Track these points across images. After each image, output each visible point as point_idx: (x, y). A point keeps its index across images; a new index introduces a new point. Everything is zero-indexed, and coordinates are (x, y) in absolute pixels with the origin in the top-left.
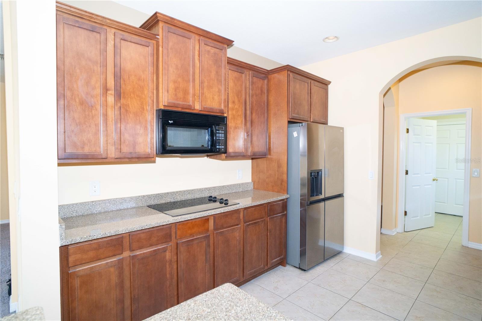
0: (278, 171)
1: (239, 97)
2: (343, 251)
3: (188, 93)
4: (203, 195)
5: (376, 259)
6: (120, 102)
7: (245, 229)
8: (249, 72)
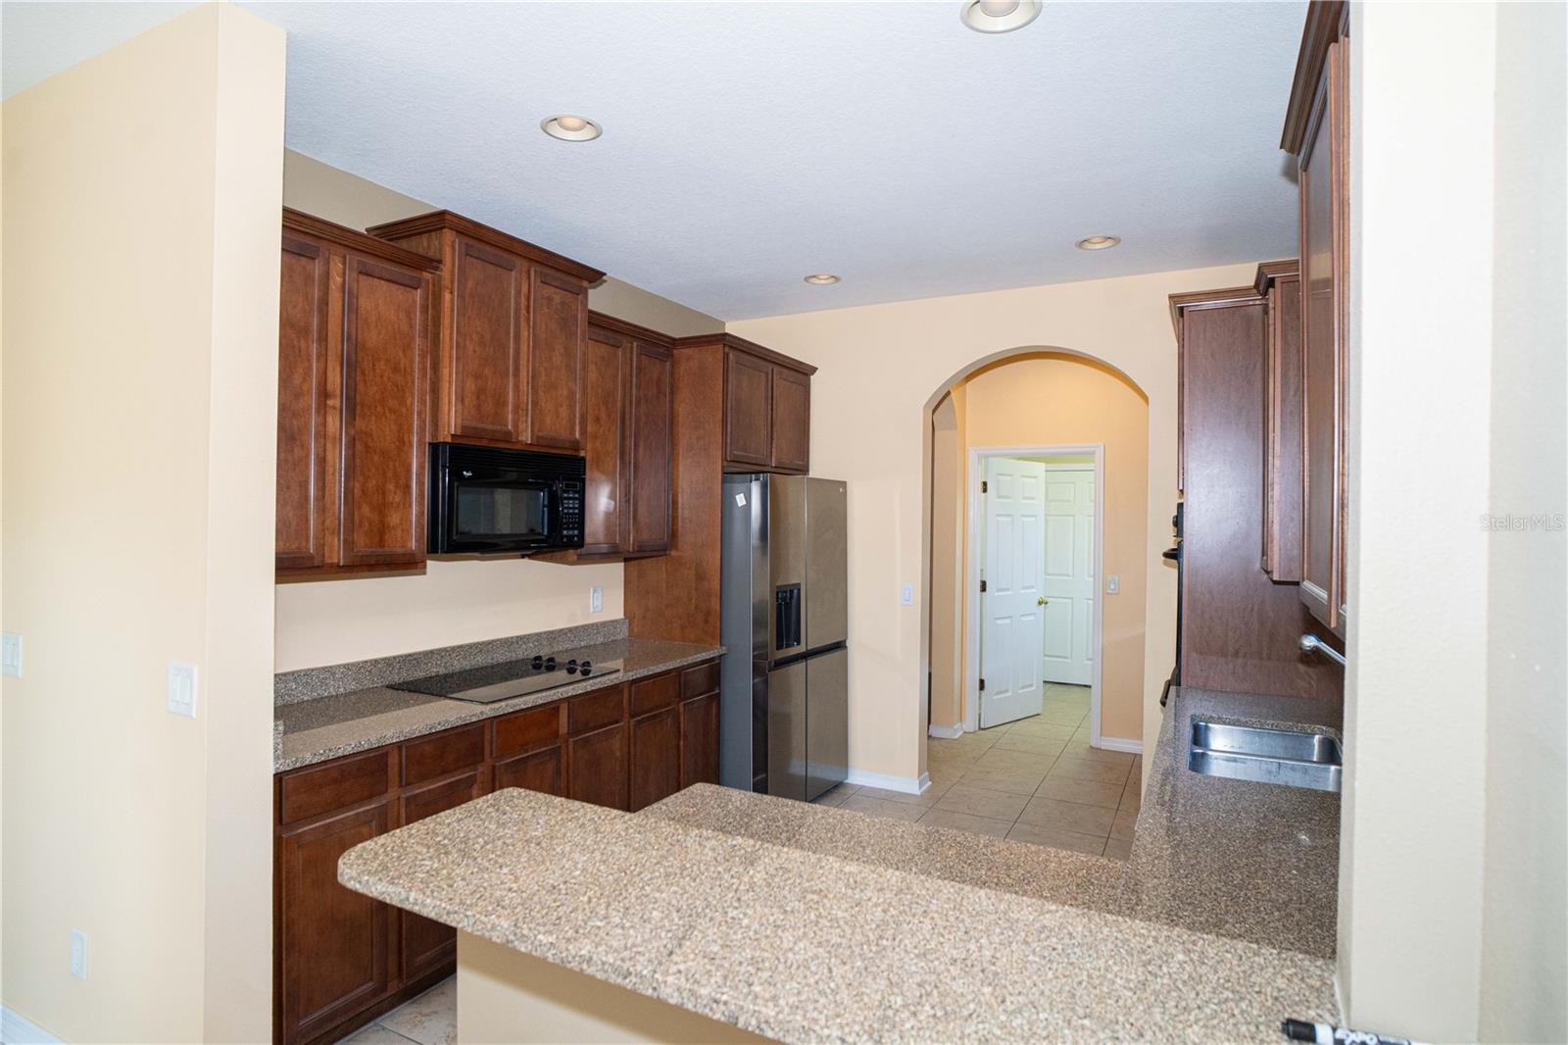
0: (696, 589)
1: (610, 405)
2: (846, 781)
3: (505, 404)
4: (514, 655)
5: (920, 788)
6: (354, 426)
7: (632, 734)
8: (632, 343)
